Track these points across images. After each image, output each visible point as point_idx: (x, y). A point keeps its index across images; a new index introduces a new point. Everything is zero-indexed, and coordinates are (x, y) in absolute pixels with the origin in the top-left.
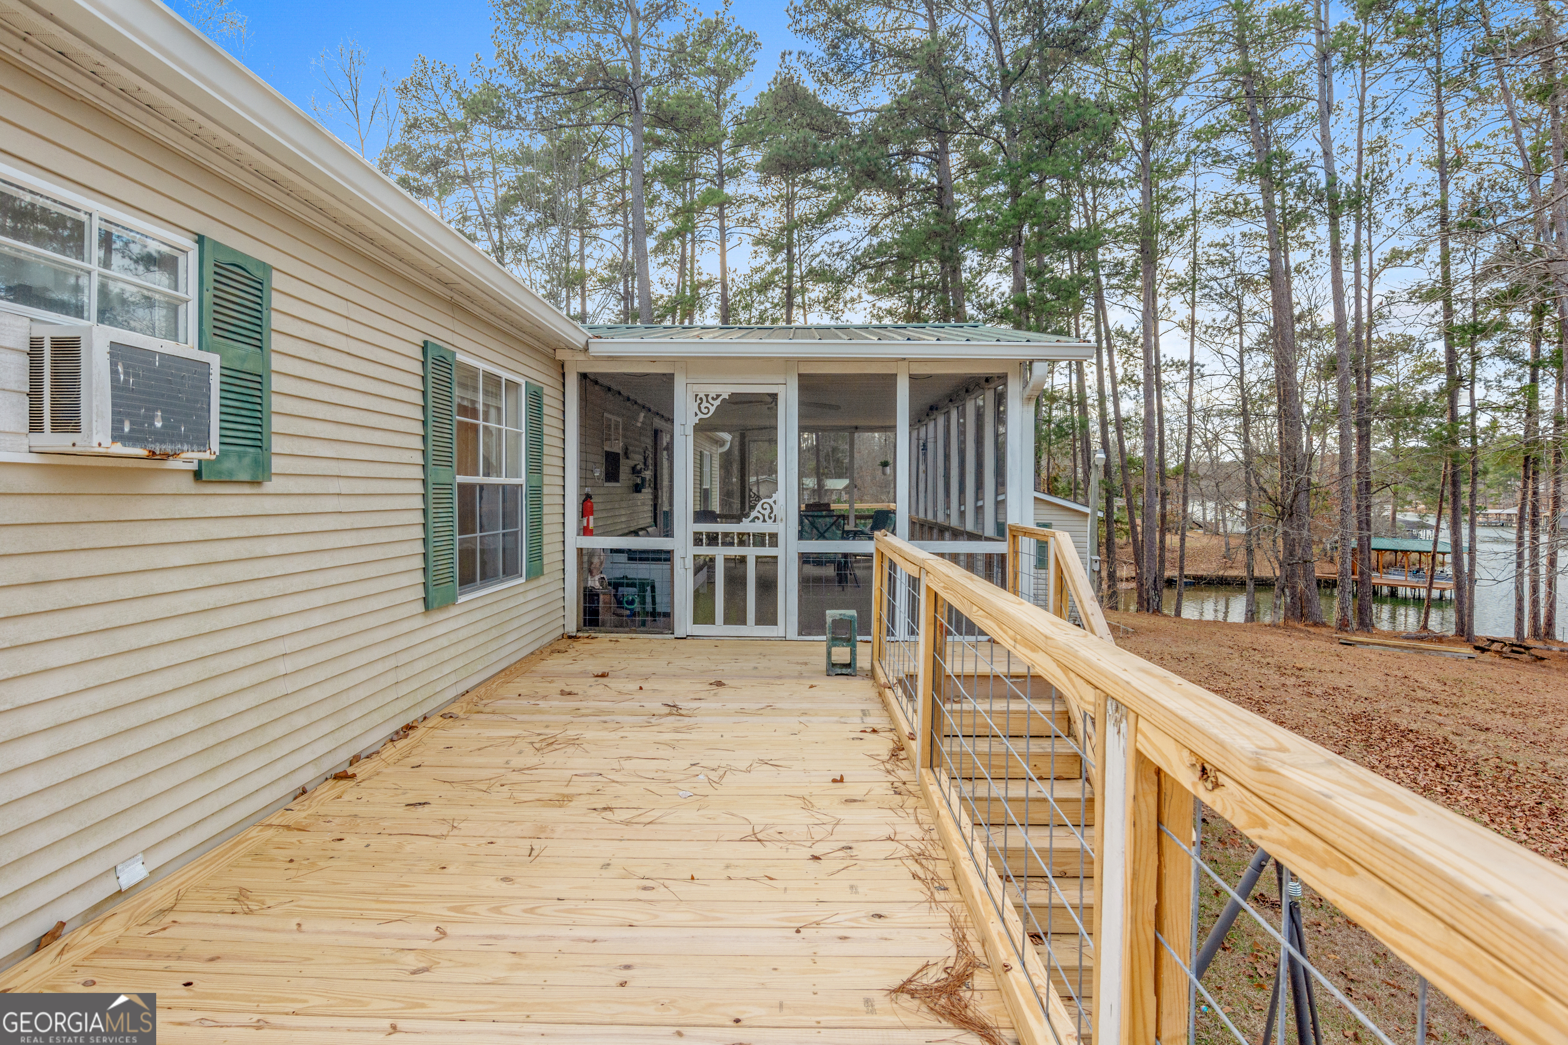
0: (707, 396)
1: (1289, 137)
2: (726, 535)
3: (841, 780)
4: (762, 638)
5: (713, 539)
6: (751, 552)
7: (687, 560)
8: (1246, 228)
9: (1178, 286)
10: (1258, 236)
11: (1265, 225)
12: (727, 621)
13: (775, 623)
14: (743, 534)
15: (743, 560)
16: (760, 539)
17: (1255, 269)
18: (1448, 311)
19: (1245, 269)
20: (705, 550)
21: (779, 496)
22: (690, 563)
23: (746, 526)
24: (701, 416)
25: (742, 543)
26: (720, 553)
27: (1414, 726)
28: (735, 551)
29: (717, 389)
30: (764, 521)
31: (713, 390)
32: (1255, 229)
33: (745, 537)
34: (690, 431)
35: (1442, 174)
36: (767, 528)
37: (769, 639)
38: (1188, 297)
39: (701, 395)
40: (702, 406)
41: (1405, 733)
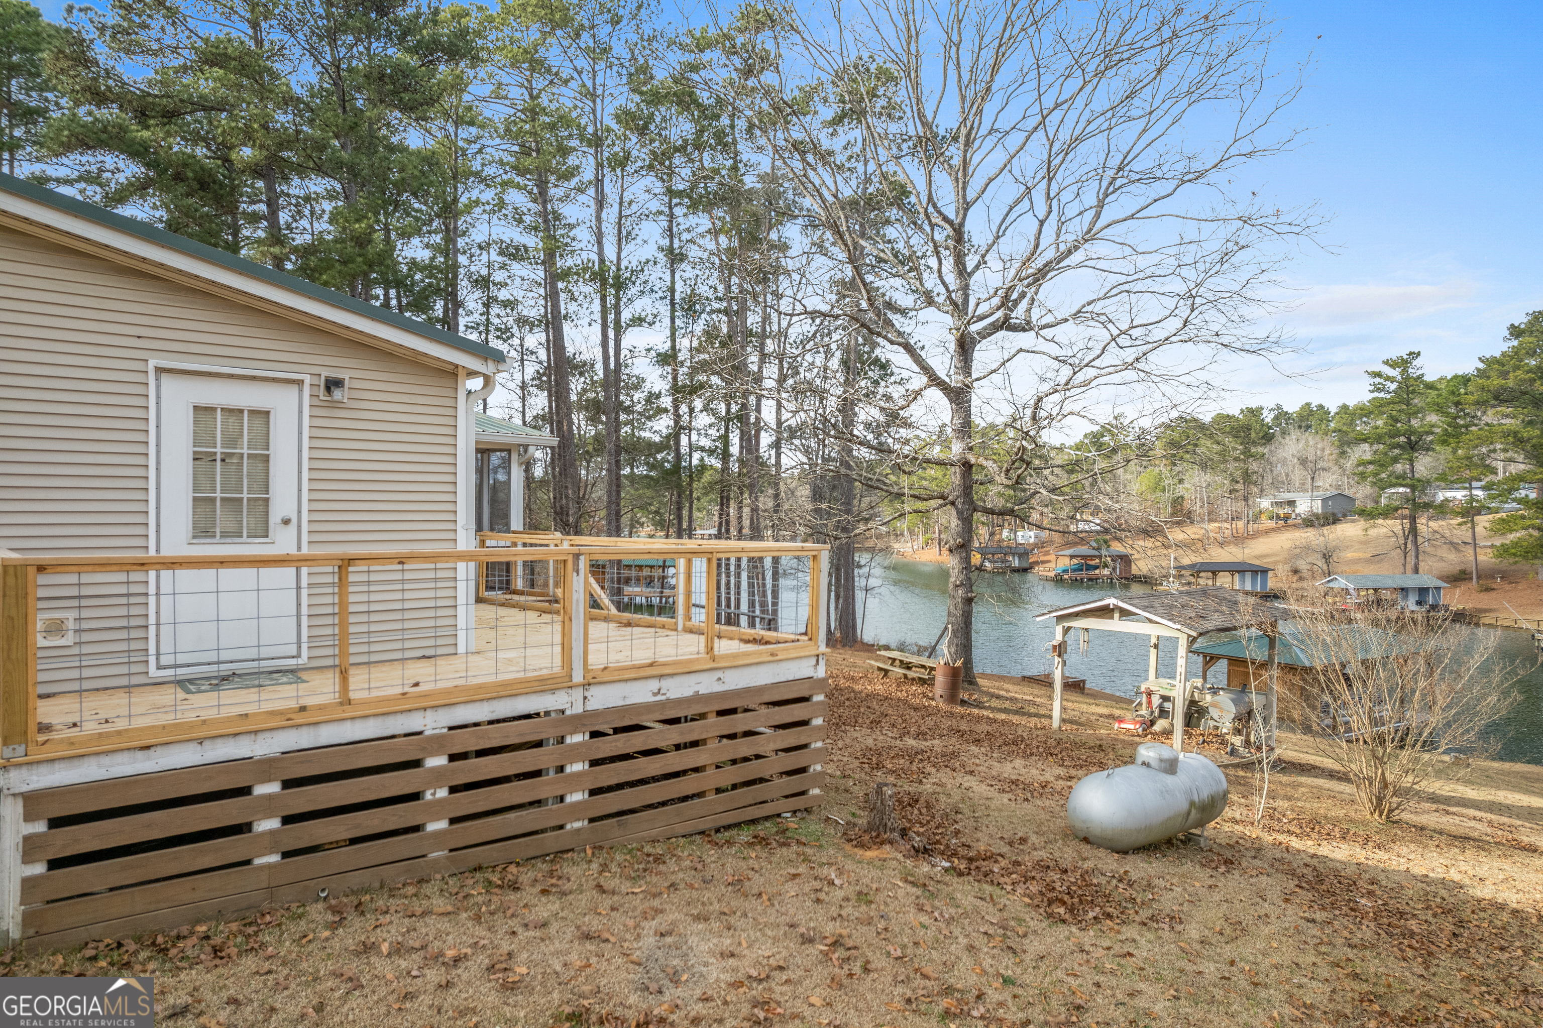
18: (675, 373)
35: (672, 265)
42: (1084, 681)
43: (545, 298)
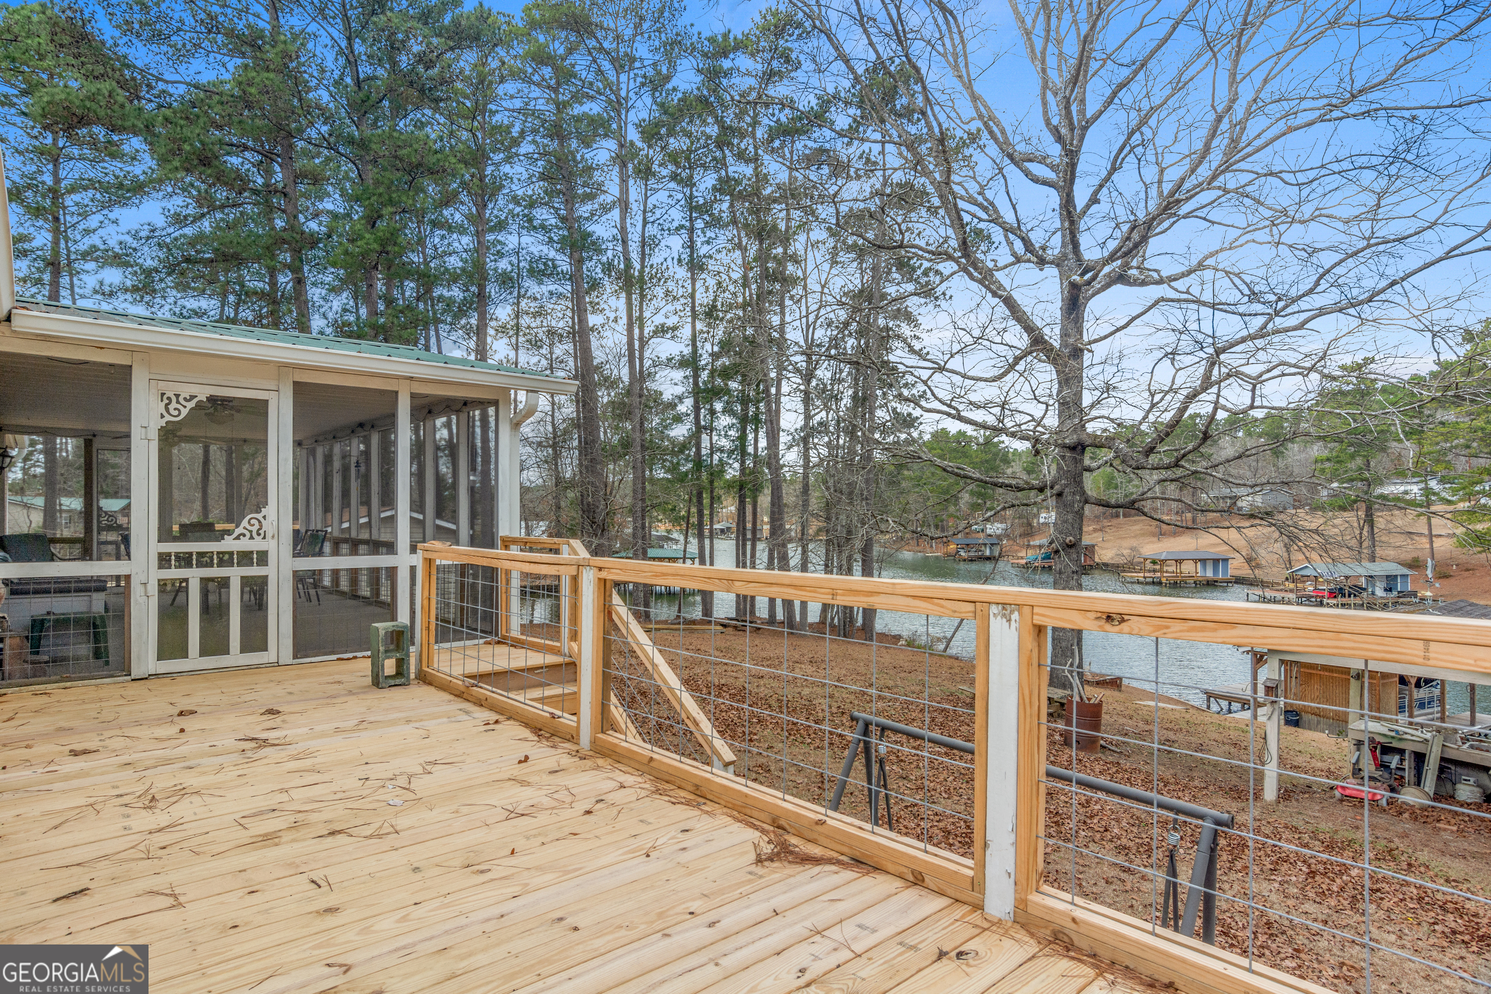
0: (177, 396)
1: (587, 219)
2: (201, 555)
3: (527, 758)
4: (249, 667)
5: (185, 560)
6: (235, 574)
7: (149, 586)
8: (552, 288)
9: (502, 330)
10: (560, 296)
11: (569, 288)
12: (204, 652)
13: (265, 649)
14: (223, 553)
15: (224, 583)
16: (245, 558)
17: (561, 324)
18: (696, 376)
19: (554, 323)
20: (174, 573)
21: (270, 511)
22: (153, 589)
23: (229, 544)
24: (168, 418)
25: (221, 563)
26: (194, 575)
27: (723, 681)
28: (215, 572)
29: (193, 390)
30: (252, 538)
31: (186, 391)
32: (561, 290)
33: (226, 557)
34: (154, 435)
35: (693, 275)
36: (256, 545)
37: (258, 667)
38: (514, 340)
39: (170, 394)
40: (171, 407)
41: (720, 687)
42: (1120, 679)
43: (573, 310)
